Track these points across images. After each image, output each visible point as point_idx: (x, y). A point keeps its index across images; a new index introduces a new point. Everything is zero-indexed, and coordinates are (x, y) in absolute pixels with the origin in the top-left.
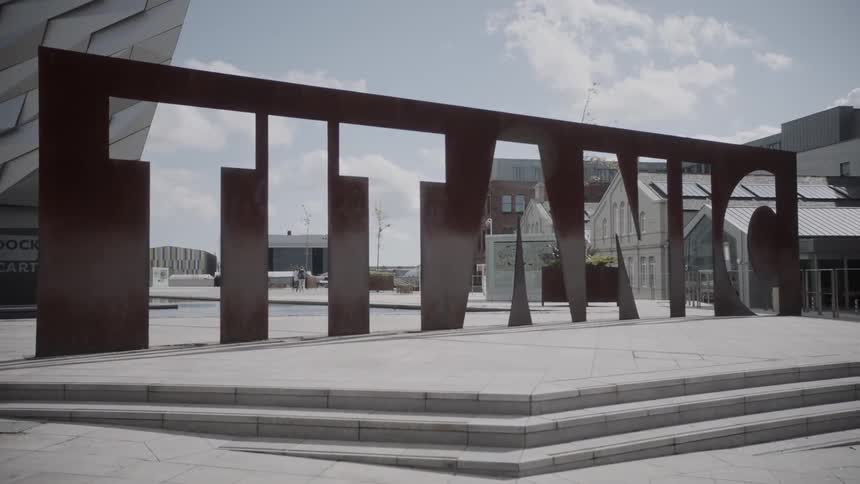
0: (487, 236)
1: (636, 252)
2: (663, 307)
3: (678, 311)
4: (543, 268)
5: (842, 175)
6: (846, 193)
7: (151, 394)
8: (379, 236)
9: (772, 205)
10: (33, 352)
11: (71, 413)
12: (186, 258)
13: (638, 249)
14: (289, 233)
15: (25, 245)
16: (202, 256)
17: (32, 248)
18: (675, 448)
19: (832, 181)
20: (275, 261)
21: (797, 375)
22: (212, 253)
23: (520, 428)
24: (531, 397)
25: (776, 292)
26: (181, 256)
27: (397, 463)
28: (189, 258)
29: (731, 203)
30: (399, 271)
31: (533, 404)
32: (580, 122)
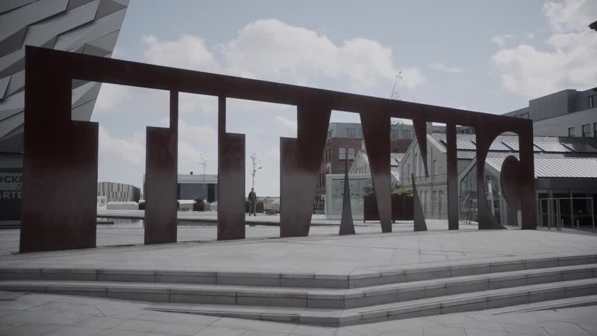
0: (327, 175)
1: (431, 187)
2: (444, 223)
3: (453, 226)
4: (365, 197)
5: (570, 136)
6: (572, 148)
7: (99, 275)
8: (254, 175)
9: (517, 156)
10: (18, 250)
11: (46, 287)
12: (119, 190)
13: (432, 186)
14: (192, 173)
15: (8, 179)
16: (131, 188)
17: (13, 181)
18: (441, 310)
19: (563, 140)
20: (181, 193)
21: (525, 265)
22: (138, 187)
23: (341, 296)
24: (348, 277)
25: (519, 213)
26: (115, 189)
27: (261, 318)
28: (121, 190)
29: (489, 154)
30: (267, 199)
31: (350, 282)
32: (390, 98)
